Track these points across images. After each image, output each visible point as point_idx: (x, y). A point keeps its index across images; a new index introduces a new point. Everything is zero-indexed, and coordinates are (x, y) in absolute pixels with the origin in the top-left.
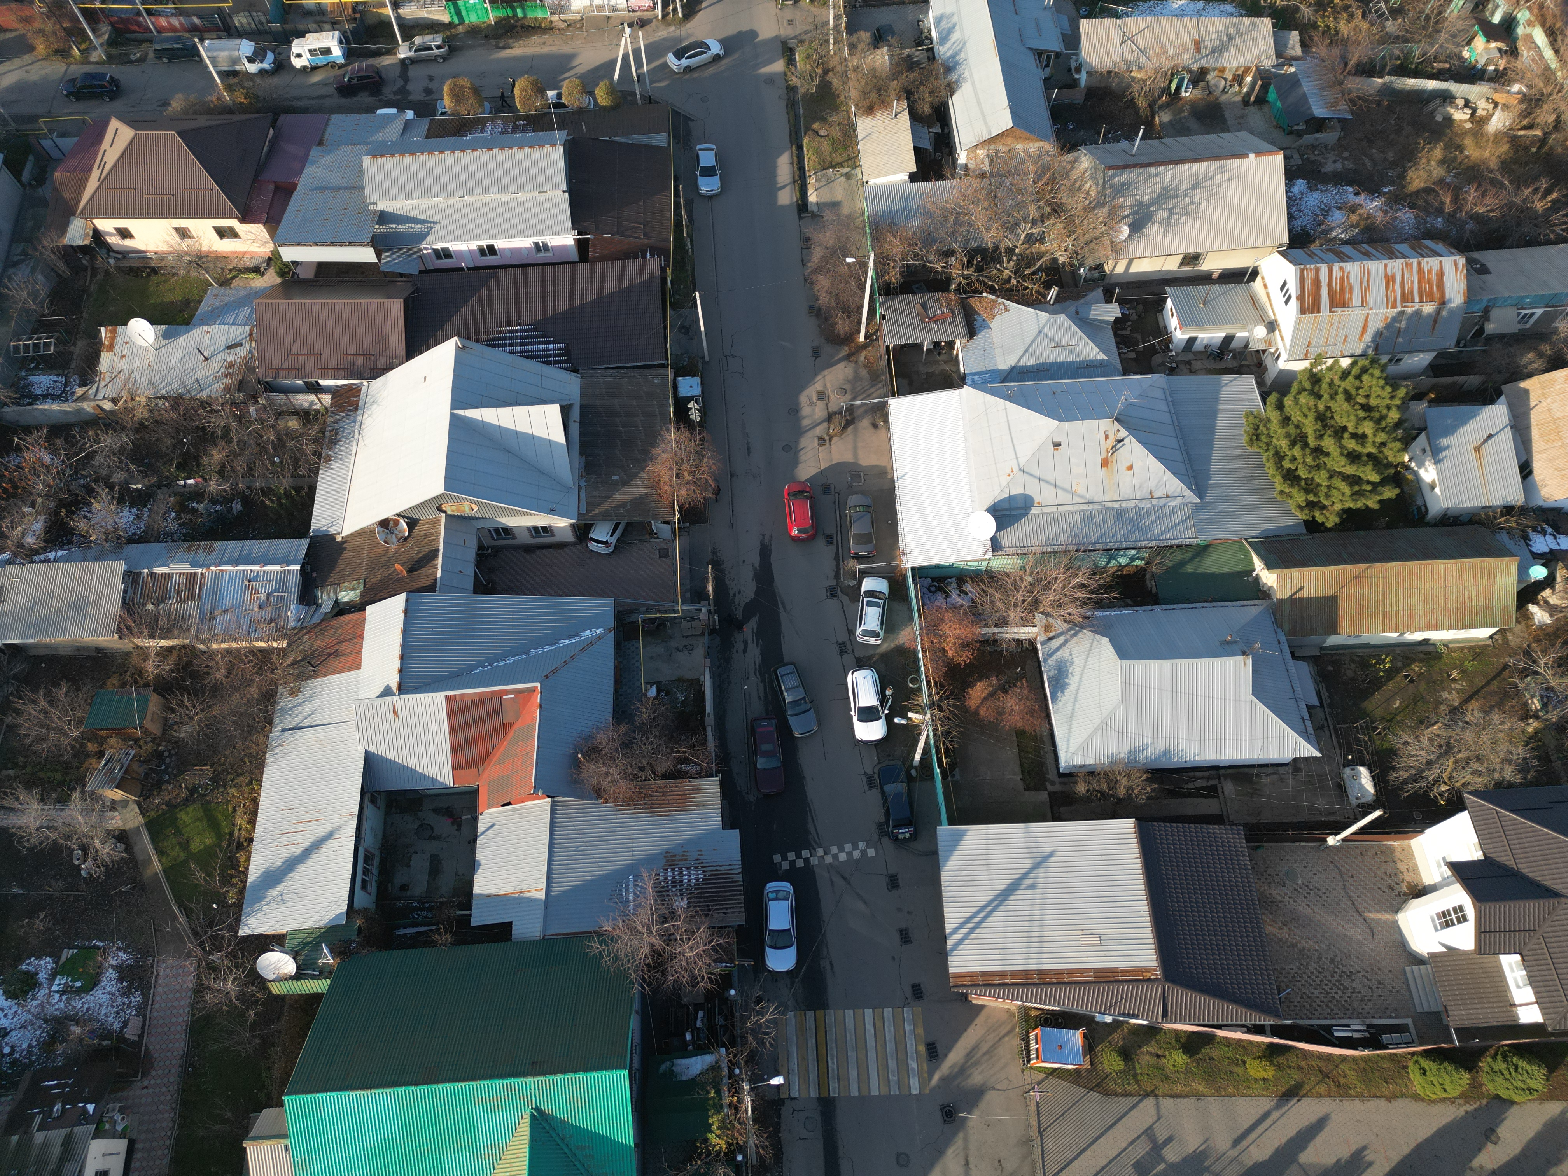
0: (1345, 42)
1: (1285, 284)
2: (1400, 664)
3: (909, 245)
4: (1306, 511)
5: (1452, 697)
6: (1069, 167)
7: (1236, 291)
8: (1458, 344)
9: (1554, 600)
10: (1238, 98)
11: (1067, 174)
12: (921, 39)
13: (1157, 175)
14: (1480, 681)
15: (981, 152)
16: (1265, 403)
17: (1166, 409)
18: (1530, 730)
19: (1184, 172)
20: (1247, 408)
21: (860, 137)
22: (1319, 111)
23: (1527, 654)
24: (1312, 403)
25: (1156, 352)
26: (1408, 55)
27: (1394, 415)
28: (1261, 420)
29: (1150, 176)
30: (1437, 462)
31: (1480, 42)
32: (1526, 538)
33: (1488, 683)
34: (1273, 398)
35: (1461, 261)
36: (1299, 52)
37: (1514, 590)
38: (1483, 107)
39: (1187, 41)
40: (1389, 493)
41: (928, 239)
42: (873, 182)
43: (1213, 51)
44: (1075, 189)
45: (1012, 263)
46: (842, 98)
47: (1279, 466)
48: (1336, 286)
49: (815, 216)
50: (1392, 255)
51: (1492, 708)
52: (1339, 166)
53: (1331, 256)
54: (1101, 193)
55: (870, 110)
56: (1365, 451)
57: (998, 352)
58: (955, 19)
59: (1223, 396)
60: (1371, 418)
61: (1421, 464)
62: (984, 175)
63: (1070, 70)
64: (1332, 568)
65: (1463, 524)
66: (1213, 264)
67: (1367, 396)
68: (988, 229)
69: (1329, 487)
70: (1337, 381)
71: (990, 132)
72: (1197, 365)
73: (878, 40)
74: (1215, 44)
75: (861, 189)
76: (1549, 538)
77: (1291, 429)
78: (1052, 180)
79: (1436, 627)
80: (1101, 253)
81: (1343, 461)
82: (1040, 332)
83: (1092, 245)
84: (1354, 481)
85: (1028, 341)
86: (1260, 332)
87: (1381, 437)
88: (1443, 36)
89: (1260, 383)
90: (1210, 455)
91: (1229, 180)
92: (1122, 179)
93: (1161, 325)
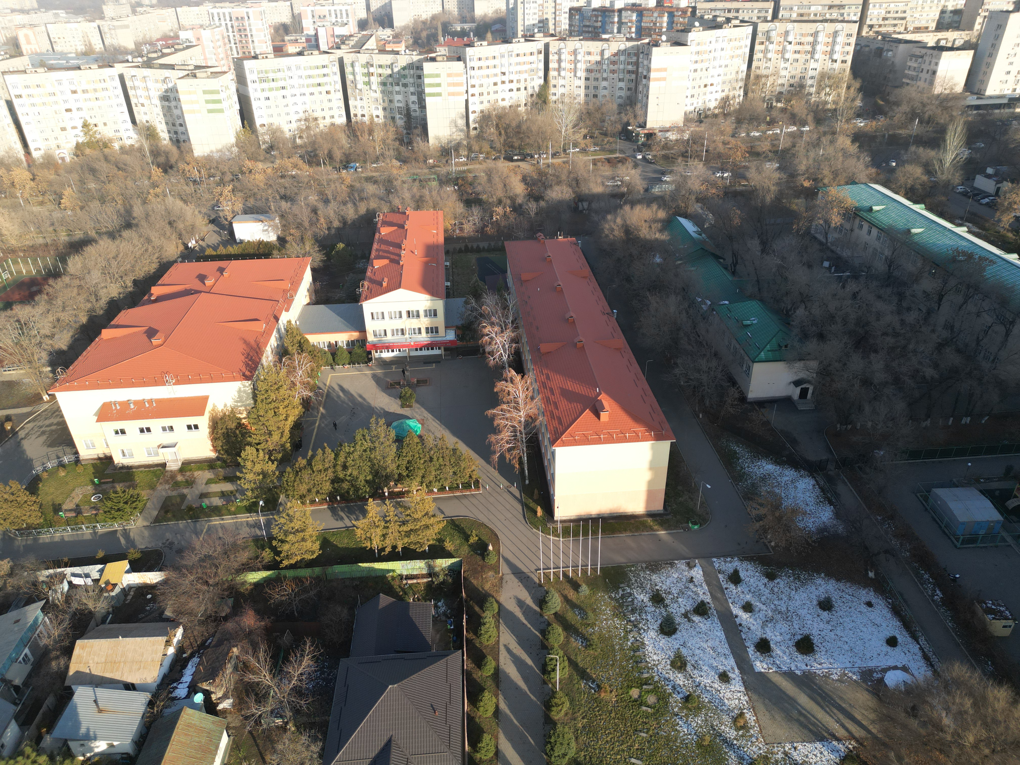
8: (17, 705)
9: (220, 694)
27: (43, 759)
30: (95, 739)
32: (175, 699)
33: (257, 746)
37: (204, 715)
51: (273, 748)
65: (147, 733)
76: (180, 686)
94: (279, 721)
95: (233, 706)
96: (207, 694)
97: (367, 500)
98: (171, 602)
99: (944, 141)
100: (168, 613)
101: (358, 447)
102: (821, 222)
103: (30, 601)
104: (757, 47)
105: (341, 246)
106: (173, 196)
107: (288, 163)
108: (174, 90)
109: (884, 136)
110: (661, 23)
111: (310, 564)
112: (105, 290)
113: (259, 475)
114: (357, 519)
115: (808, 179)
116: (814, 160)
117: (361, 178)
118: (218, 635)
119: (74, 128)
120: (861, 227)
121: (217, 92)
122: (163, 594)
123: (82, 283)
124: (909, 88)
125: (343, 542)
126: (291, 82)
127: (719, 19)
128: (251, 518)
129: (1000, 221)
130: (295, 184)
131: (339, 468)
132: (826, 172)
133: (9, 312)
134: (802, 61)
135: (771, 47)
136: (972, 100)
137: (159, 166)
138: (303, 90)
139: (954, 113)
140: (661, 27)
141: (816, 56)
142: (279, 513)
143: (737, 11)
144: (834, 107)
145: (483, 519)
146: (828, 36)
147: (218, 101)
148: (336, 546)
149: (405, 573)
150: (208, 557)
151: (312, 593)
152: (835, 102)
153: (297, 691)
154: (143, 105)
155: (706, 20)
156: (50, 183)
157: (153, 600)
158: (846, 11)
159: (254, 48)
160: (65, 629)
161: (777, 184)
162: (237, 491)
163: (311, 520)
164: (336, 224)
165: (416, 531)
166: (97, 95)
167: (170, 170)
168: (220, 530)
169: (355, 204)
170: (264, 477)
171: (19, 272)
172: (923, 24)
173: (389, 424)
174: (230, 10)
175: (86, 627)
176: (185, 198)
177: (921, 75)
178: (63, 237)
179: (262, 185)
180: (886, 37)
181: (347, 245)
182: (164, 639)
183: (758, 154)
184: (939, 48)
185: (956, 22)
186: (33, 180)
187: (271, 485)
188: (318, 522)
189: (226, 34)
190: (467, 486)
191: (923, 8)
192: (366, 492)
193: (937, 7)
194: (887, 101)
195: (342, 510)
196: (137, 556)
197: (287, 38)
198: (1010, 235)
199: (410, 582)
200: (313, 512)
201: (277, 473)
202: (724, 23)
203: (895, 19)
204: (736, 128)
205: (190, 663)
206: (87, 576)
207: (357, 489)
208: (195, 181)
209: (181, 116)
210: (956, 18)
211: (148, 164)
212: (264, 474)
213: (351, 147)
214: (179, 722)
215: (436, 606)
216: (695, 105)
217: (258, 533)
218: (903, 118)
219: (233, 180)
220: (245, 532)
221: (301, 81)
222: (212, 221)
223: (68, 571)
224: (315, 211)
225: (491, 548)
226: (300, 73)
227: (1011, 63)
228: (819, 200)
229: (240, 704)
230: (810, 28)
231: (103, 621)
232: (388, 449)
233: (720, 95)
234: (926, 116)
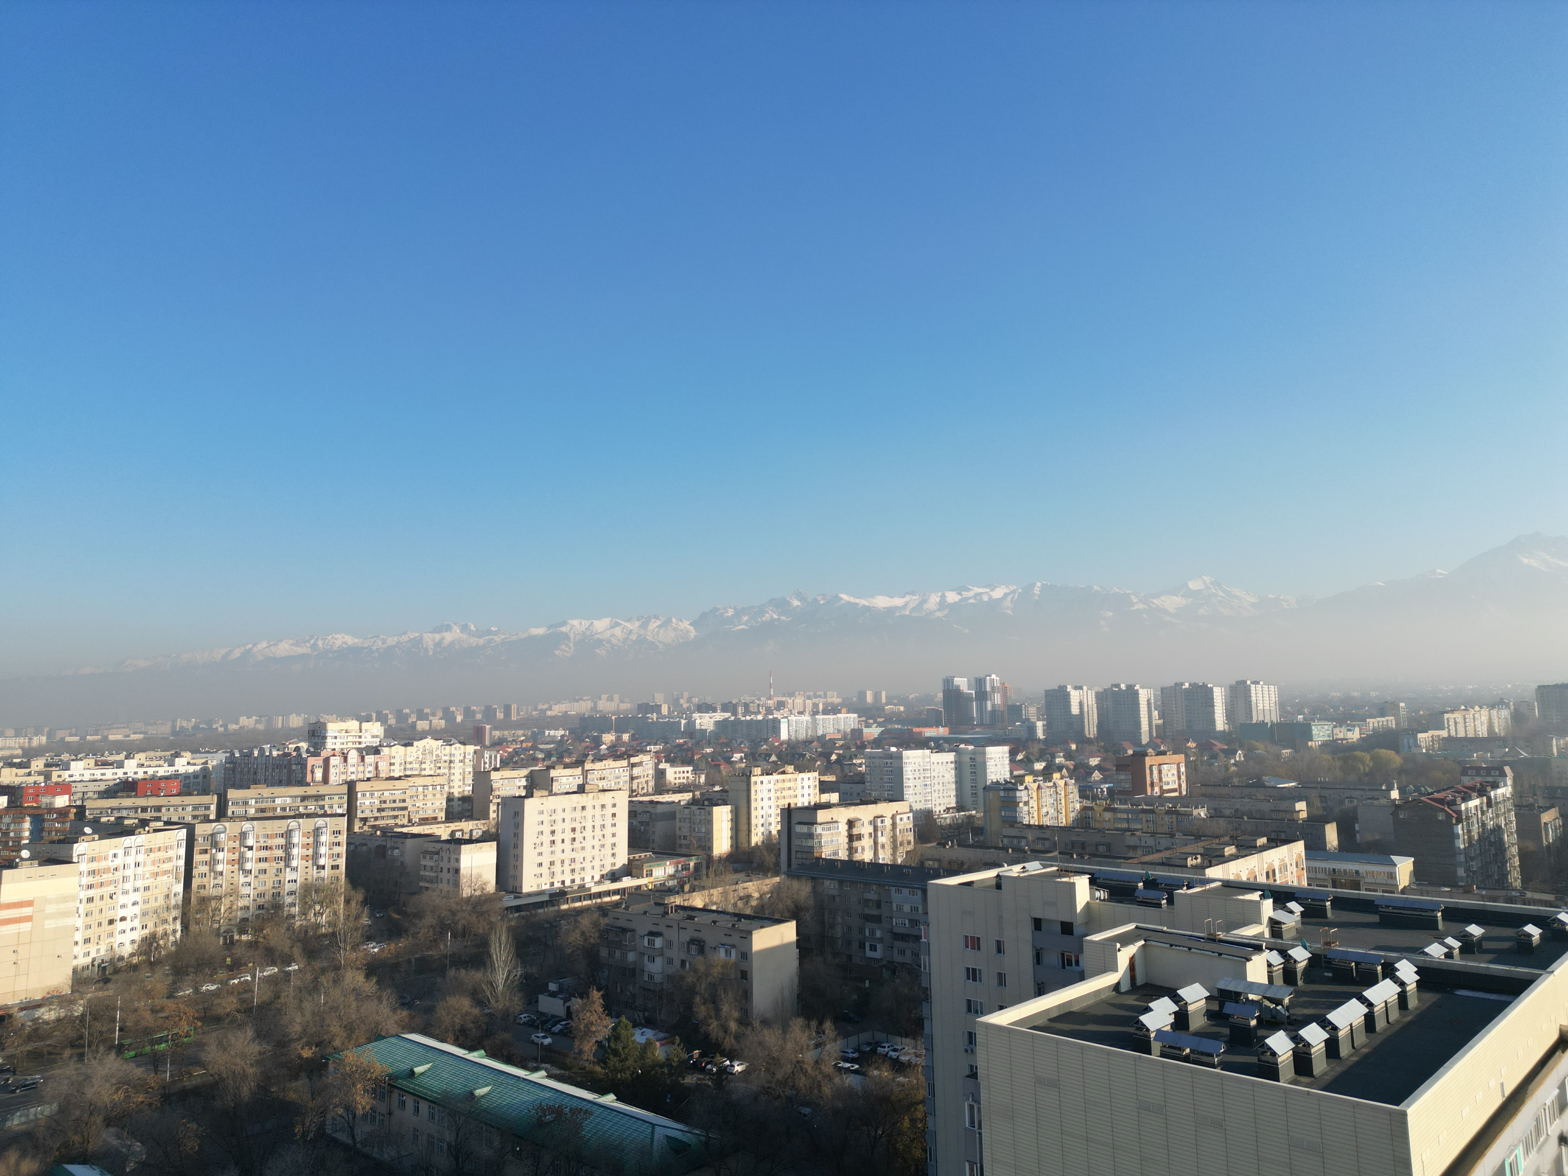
99: (490, 956)
102: (340, 1111)
104: (197, 858)
109: (409, 961)
110: (19, 832)
115: (309, 1044)
116: (313, 1014)
120: (403, 1104)
124: (430, 892)
127: (126, 822)
129: (581, 1052)
132: (335, 1028)
134: (272, 871)
135: (220, 856)
136: (510, 901)
139: (493, 919)
140: (19, 838)
141: (294, 863)
143: (158, 809)
144: (330, 930)
146: (307, 835)
152: (329, 923)
155: (104, 824)
158: (327, 802)
161: (258, 1062)
172: (430, 814)
177: (441, 875)
180: (387, 832)
183: (218, 1019)
184: (456, 842)
185: (468, 810)
191: (425, 796)
193: (442, 794)
194: (404, 914)
198: (598, 1069)
202: (137, 827)
203: (394, 809)
204: (174, 983)
210: (467, 806)
216: (93, 955)
218: (431, 933)
227: (540, 854)
228: (331, 1076)
230: (280, 826)
233: (137, 935)
234: (460, 926)
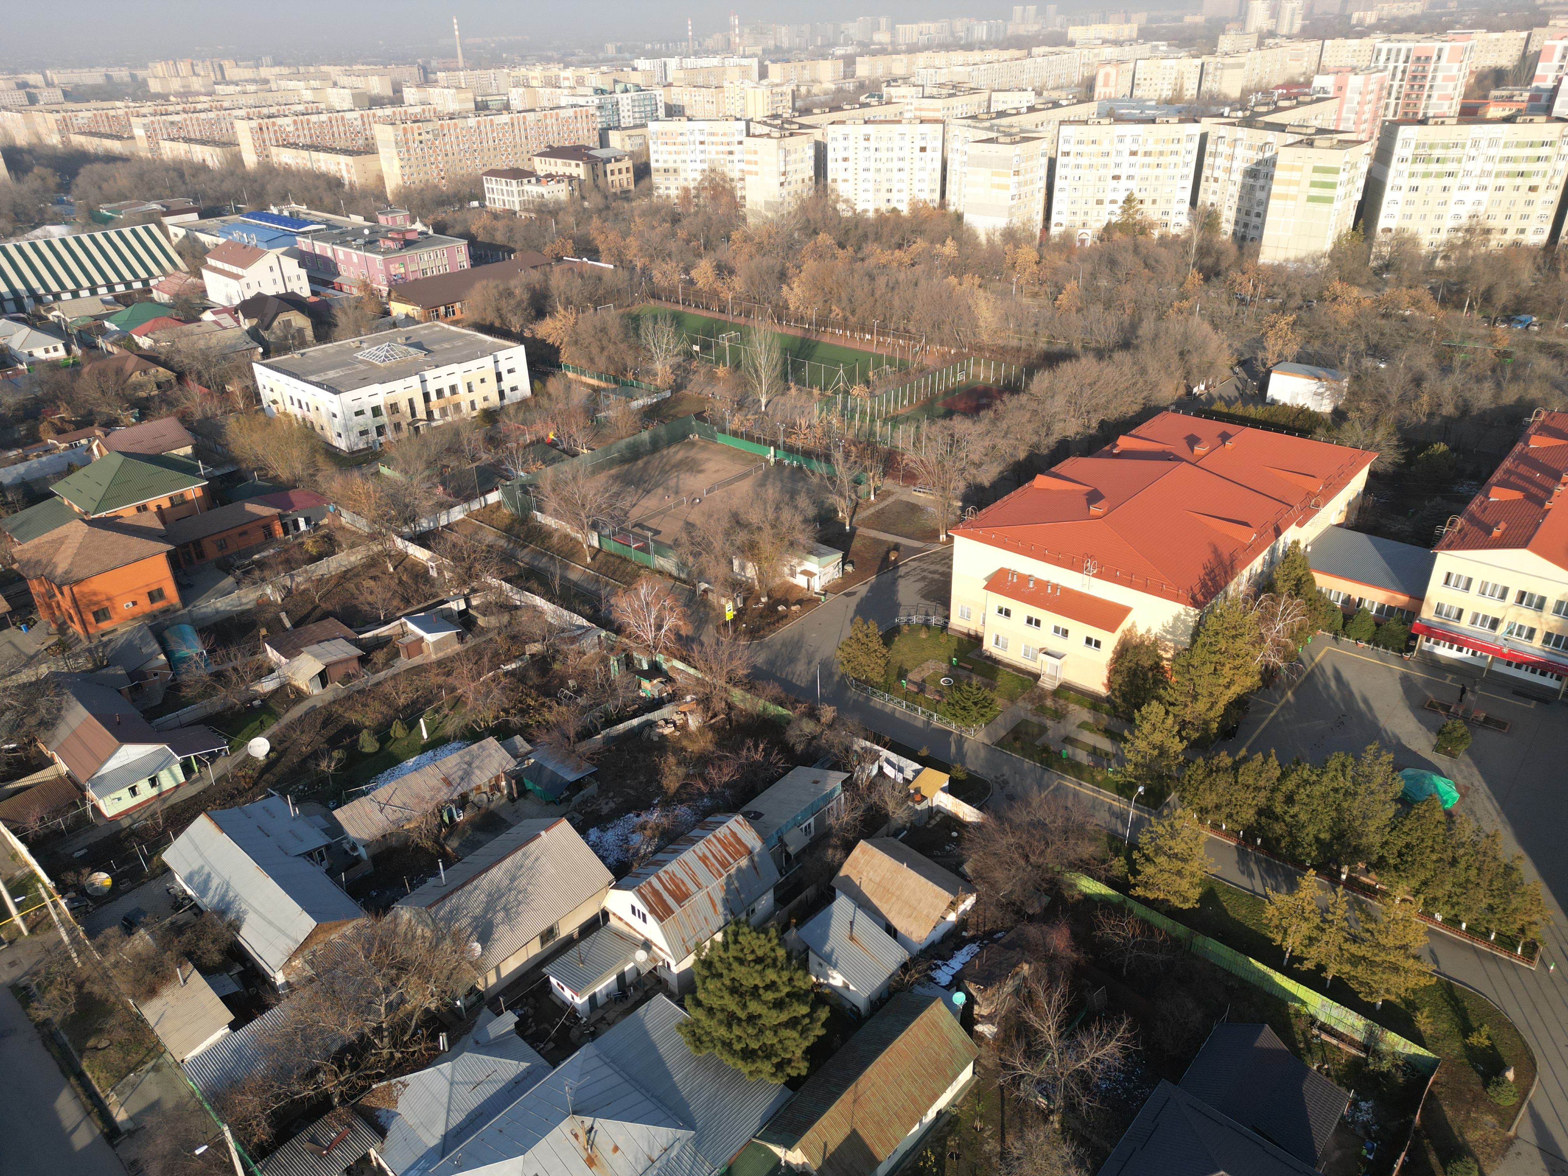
0: (557, 725)
1: (633, 908)
2: (939, 1150)
3: (265, 1091)
4: (780, 1074)
5: (991, 1146)
6: (392, 926)
7: (600, 937)
8: (782, 875)
9: (985, 1012)
10: (504, 800)
11: (394, 932)
12: (179, 902)
13: (476, 888)
14: (997, 1116)
15: (297, 963)
16: (685, 1009)
17: (611, 1071)
18: (1057, 1126)
19: (497, 874)
20: (675, 1022)
21: (152, 1023)
22: (571, 777)
23: (1004, 1066)
24: (719, 985)
25: (569, 1029)
26: (606, 713)
27: (781, 953)
28: (692, 1025)
29: (470, 893)
30: (835, 967)
31: (645, 684)
32: (932, 979)
33: (1003, 1112)
34: (688, 1001)
35: (740, 818)
36: (528, 747)
37: (957, 1024)
38: (678, 718)
39: (435, 782)
40: (824, 1014)
41: (282, 1073)
42: (189, 1057)
43: (462, 779)
44: (409, 940)
45: (386, 1040)
46: (112, 999)
47: (734, 1053)
48: (671, 887)
49: (131, 1133)
50: (693, 842)
51: (1021, 1131)
52: (612, 805)
53: (651, 868)
54: (436, 929)
55: (152, 992)
56: (783, 994)
57: (420, 1132)
58: (207, 869)
59: (649, 1026)
60: (768, 966)
61: (827, 977)
62: (311, 980)
63: (346, 852)
64: (833, 1108)
65: (887, 1000)
66: (568, 927)
67: (753, 952)
68: (343, 1025)
69: (780, 1041)
70: (724, 956)
71: (296, 941)
72: (610, 1016)
73: (129, 926)
74: (460, 773)
75: (179, 1072)
76: (944, 968)
77: (720, 1016)
78: (383, 946)
79: (935, 1097)
80: (467, 978)
81: (774, 1013)
82: (451, 1084)
83: (454, 977)
84: (793, 1023)
85: (445, 1099)
86: (641, 955)
87: (785, 975)
88: (620, 691)
89: (670, 996)
90: (674, 1086)
91: (537, 859)
92: (447, 909)
93: (559, 1003)
94: (1043, 1102)
95: (995, 1039)
96: (971, 1001)
97: (1307, 869)
98: (975, 856)
100: (967, 868)
101: (1325, 779)
103: (836, 766)
105: (1441, 447)
106: (1201, 315)
107: (1404, 295)
108: (1271, 163)
111: (1174, 914)
112: (1061, 425)
113: (1154, 748)
114: (1276, 889)
117: (1531, 343)
118: (1012, 934)
119: (1113, 202)
121: (1336, 171)
122: (971, 840)
123: (1040, 408)
125: (1239, 912)
126: (1470, 166)
128: (1118, 803)
130: (1402, 331)
131: (1279, 797)
133: (947, 423)
137: (1200, 270)
138: (1484, 181)
142: (1159, 816)
145: (1515, 1014)
147: (1332, 186)
148: (1225, 910)
149: (1322, 1018)
150: (1041, 824)
151: (1159, 957)
153: (1083, 1078)
154: (1216, 180)
156: (1055, 271)
157: (958, 841)
159: (1426, 107)
160: (855, 819)
162: (1114, 755)
163: (1202, 852)
164: (1448, 410)
165: (1372, 963)
166: (1162, 160)
167: (1213, 279)
168: (1071, 797)
169: (1498, 385)
170: (1161, 754)
171: (976, 376)
173: (1397, 767)
174: (1411, 45)
175: (877, 829)
176: (1217, 321)
178: (1042, 344)
179: (1344, 323)
181: (1453, 450)
182: (951, 898)
186: (1037, 263)
187: (1165, 772)
188: (1212, 860)
189: (1387, 84)
190: (1507, 943)
192: (1309, 855)
195: (1258, 862)
196: (961, 776)
197: (1494, 93)
199: (1324, 1037)
200: (1211, 841)
201: (1181, 758)
205: (967, 948)
206: (900, 770)
207: (1295, 843)
208: (1243, 300)
209: (1264, 203)
211: (1187, 265)
212: (1163, 751)
213: (1536, 287)
214: (926, 1012)
215: (1354, 1104)
217: (1120, 828)
219: (1300, 308)
220: (1102, 818)
221: (1489, 166)
222: (1242, 363)
223: (885, 753)
224: (1418, 381)
225: (1510, 1075)
226: (1492, 152)
229: (1004, 1040)
231: (895, 834)
232: (1378, 807)
